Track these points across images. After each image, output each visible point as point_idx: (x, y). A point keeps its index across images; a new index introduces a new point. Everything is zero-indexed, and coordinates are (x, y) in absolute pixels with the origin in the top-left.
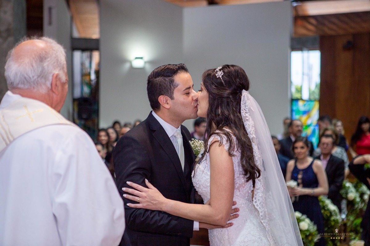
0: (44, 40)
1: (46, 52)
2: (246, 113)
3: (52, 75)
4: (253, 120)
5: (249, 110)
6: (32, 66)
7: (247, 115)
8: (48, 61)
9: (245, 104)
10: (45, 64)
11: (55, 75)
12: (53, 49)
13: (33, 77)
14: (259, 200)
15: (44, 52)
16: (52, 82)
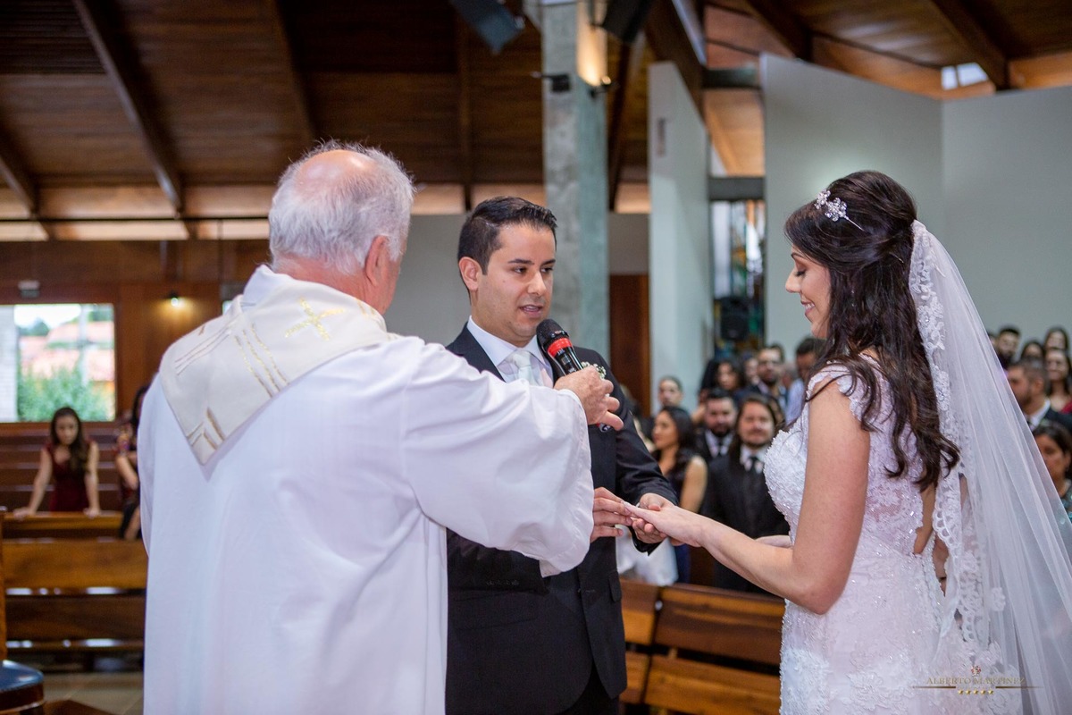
0: (371, 156)
1: (372, 182)
2: (922, 283)
3: (373, 236)
4: (942, 300)
5: (931, 275)
6: (334, 207)
7: (924, 288)
8: (371, 203)
9: (922, 258)
10: (364, 209)
11: (379, 240)
12: (388, 180)
13: (330, 231)
14: (948, 518)
15: (366, 181)
16: (369, 252)
